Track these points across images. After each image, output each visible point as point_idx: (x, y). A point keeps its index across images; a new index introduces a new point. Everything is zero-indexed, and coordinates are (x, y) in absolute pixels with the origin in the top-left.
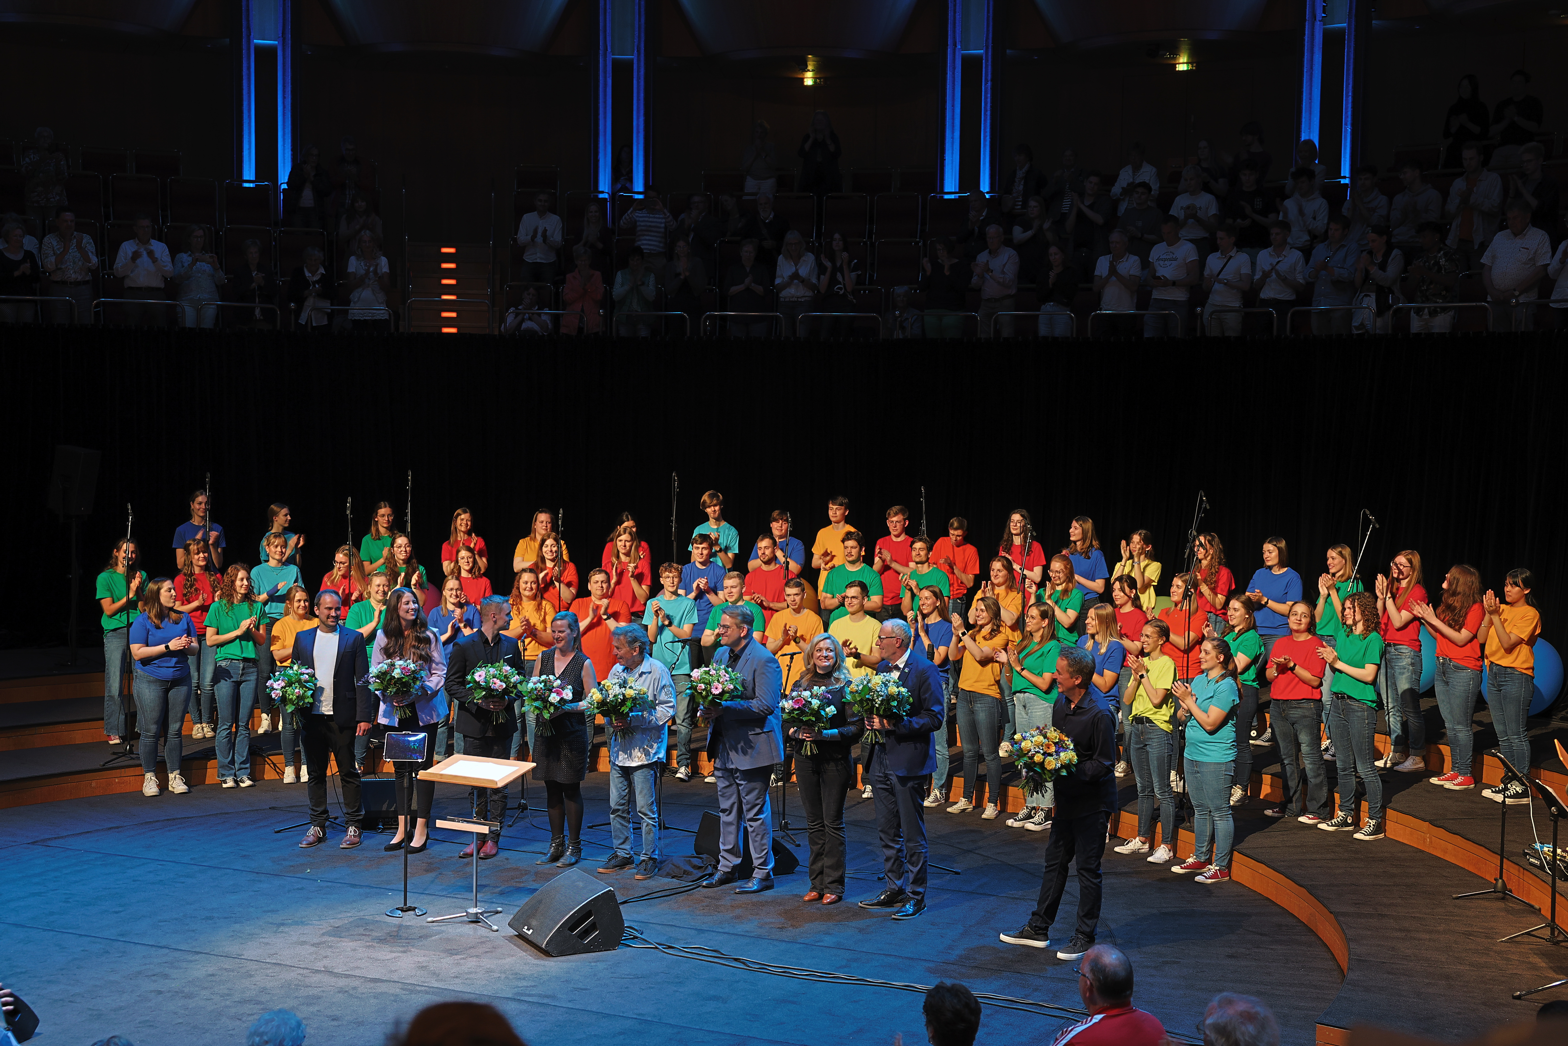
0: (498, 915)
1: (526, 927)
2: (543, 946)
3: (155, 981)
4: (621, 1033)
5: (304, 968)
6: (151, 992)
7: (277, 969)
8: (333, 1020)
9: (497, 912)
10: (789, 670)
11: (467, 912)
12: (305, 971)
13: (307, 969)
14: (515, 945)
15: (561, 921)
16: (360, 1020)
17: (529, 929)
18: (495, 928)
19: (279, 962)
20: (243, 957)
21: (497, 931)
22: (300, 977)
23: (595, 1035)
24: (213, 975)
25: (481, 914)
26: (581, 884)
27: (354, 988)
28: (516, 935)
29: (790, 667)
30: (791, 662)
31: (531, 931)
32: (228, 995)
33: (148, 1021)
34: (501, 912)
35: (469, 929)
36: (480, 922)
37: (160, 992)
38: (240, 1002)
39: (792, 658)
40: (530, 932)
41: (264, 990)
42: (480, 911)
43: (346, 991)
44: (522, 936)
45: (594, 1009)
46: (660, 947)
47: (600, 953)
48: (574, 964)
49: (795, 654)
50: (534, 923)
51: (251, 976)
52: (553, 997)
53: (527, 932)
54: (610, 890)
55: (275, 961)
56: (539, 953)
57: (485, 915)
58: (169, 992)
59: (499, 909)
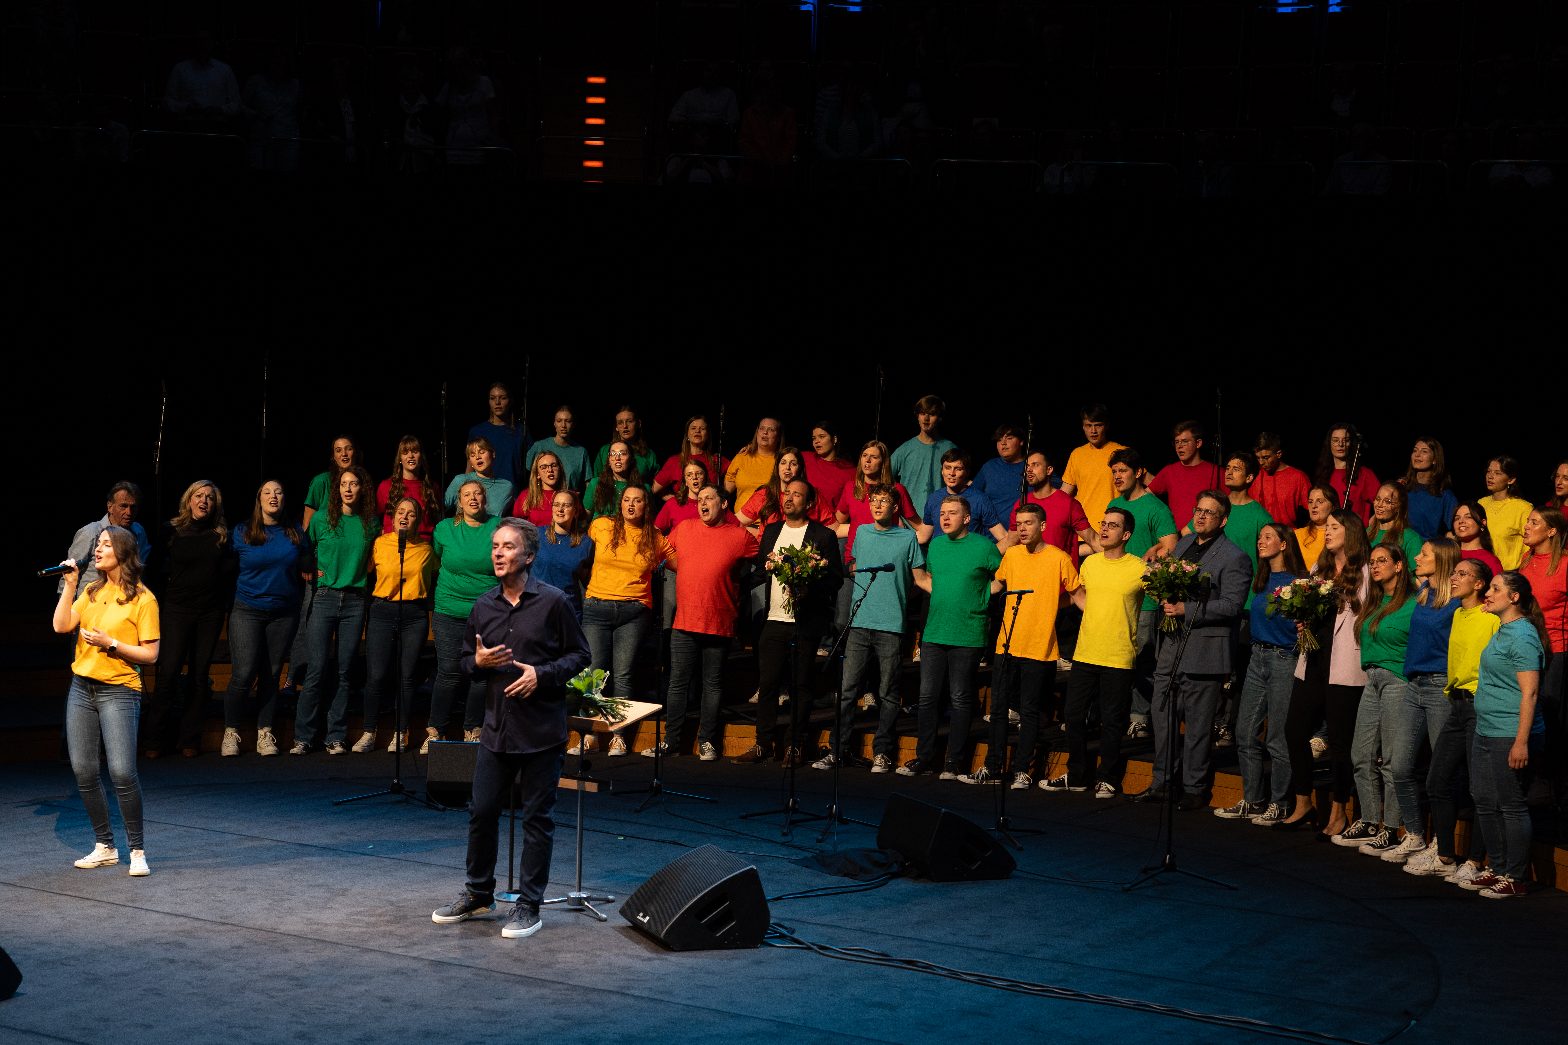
0: (609, 905)
1: (641, 914)
2: (662, 936)
3: (166, 950)
4: (751, 1035)
5: (353, 947)
6: (162, 960)
7: (320, 946)
8: (384, 1001)
9: (609, 901)
10: (1015, 614)
11: (569, 897)
12: (355, 950)
13: (358, 947)
14: (626, 936)
15: (685, 905)
16: (419, 1003)
17: (644, 917)
18: (604, 916)
19: (323, 938)
20: (278, 931)
21: (605, 920)
22: (347, 956)
23: (717, 1035)
24: (239, 947)
25: (587, 899)
26: (715, 862)
27: (415, 970)
28: (630, 927)
29: (1016, 610)
30: (1018, 603)
31: (648, 918)
32: (257, 969)
33: (153, 989)
34: (612, 901)
35: (570, 917)
36: (584, 910)
37: (172, 961)
38: (270, 977)
39: (1019, 599)
40: (646, 920)
41: (301, 966)
42: (585, 896)
43: (404, 973)
44: (637, 927)
45: (720, 1008)
46: (815, 947)
47: (736, 951)
48: (701, 960)
49: (1024, 592)
50: (652, 908)
51: (287, 951)
52: (669, 993)
53: (642, 919)
54: (752, 869)
55: (317, 937)
56: (656, 947)
57: (591, 902)
58: (183, 961)
59: (611, 897)
